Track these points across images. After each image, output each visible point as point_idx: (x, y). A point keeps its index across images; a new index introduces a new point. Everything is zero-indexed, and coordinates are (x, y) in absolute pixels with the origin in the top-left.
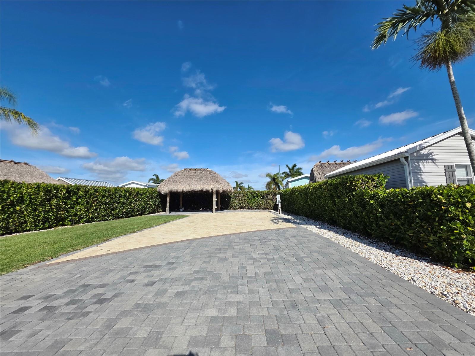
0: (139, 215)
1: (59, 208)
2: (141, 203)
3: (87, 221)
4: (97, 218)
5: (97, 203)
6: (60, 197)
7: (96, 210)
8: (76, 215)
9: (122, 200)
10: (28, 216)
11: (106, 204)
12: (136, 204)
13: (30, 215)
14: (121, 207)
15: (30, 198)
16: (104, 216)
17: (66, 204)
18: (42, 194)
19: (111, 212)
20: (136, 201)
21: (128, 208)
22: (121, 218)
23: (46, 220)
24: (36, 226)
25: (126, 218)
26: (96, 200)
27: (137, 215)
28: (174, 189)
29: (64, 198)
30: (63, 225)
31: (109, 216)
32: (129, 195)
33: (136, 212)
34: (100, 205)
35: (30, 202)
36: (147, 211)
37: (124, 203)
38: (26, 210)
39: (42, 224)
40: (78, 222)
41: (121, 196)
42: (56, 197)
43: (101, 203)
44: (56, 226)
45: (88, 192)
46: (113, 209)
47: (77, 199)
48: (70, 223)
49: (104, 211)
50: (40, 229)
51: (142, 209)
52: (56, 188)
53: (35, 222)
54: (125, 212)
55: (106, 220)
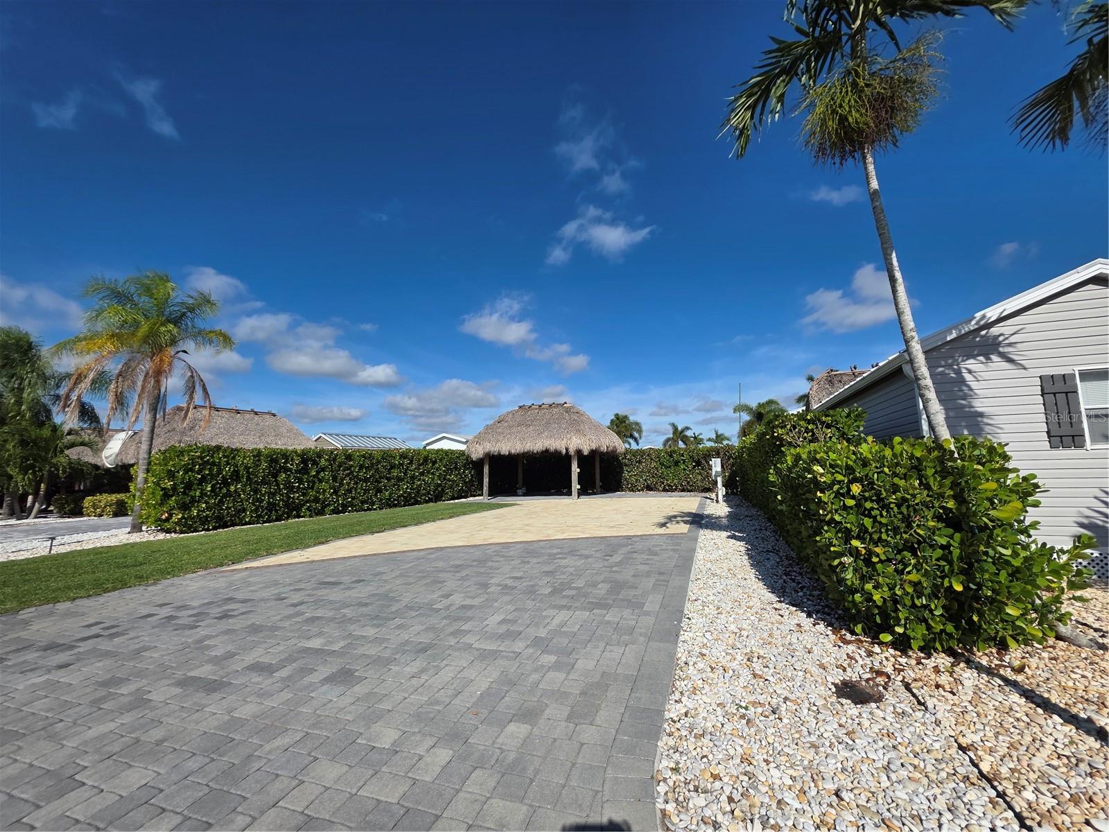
0: (430, 500)
1: (290, 489)
2: (433, 479)
3: (336, 512)
4: (352, 505)
5: (350, 479)
6: (290, 470)
7: (350, 491)
8: (316, 500)
9: (395, 473)
10: (247, 501)
11: (366, 480)
12: (424, 480)
13: (249, 498)
14: (394, 485)
15: (248, 472)
16: (363, 502)
17: (300, 481)
18: (264, 465)
19: (376, 495)
20: (422, 474)
21: (407, 488)
22: (395, 506)
23: (272, 507)
24: (259, 517)
25: (404, 506)
26: (348, 475)
27: (427, 502)
28: (492, 449)
29: (297, 472)
30: (298, 516)
31: (373, 504)
32: (409, 464)
33: (424, 495)
34: (356, 483)
35: (249, 478)
36: (447, 493)
37: (400, 479)
38: (244, 491)
39: (266, 514)
40: (321, 512)
41: (393, 467)
42: (286, 470)
43: (357, 480)
44: (287, 518)
45: (335, 460)
46: (379, 491)
47: (318, 473)
48: (308, 513)
49: (364, 494)
50: (264, 522)
51: (436, 489)
52: (286, 455)
53: (256, 510)
54: (402, 495)
55: (369, 509)
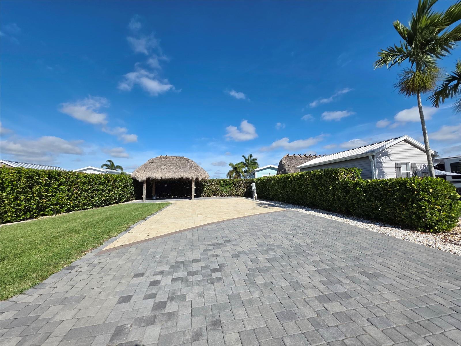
0: (117, 203)
1: (41, 196)
2: (118, 191)
3: (68, 211)
4: (77, 206)
5: (78, 190)
6: (41, 184)
7: (77, 198)
8: (57, 204)
9: (101, 188)
10: (9, 205)
11: (86, 191)
12: (114, 192)
13: (11, 204)
14: (100, 194)
15: (12, 185)
16: (84, 204)
17: (47, 191)
18: (24, 180)
19: (90, 200)
20: (113, 188)
21: (107, 196)
22: (100, 206)
23: (28, 210)
24: (17, 216)
25: (104, 206)
26: (77, 187)
27: (114, 203)
28: (152, 176)
29: (46, 185)
30: (43, 215)
31: (89, 204)
32: (108, 182)
33: (113, 200)
34: (81, 193)
35: (12, 189)
36: (123, 199)
37: (103, 191)
38: (8, 198)
39: (23, 214)
40: (59, 212)
41: (100, 183)
42: (38, 183)
43: (82, 191)
44: (36, 217)
45: (69, 178)
46: (92, 198)
47: (59, 186)
48: (52, 212)
49: (85, 200)
50: (21, 220)
51: (119, 197)
52: (38, 173)
53: (16, 212)
54: (104, 200)
55: (87, 209)
